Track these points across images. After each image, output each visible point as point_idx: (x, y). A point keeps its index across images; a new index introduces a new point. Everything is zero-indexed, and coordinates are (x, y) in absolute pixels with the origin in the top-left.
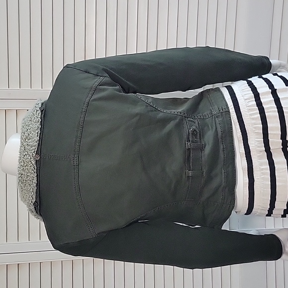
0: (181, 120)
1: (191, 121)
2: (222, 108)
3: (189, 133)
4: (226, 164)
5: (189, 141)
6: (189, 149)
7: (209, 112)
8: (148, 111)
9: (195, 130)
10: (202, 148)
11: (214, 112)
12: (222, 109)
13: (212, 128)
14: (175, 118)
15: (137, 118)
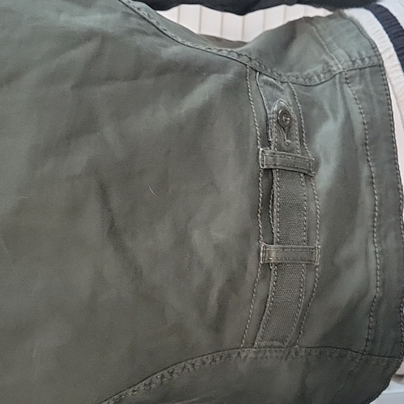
0: (242, 76)
1: (271, 85)
2: (360, 55)
3: (267, 120)
4: (379, 227)
5: (267, 144)
6: (268, 171)
7: (319, 68)
8: (132, 32)
9: (285, 113)
10: (308, 173)
11: (337, 67)
12: (362, 60)
13: (334, 112)
14: (221, 68)
15: (91, 47)
